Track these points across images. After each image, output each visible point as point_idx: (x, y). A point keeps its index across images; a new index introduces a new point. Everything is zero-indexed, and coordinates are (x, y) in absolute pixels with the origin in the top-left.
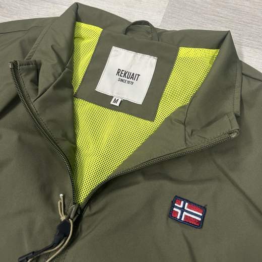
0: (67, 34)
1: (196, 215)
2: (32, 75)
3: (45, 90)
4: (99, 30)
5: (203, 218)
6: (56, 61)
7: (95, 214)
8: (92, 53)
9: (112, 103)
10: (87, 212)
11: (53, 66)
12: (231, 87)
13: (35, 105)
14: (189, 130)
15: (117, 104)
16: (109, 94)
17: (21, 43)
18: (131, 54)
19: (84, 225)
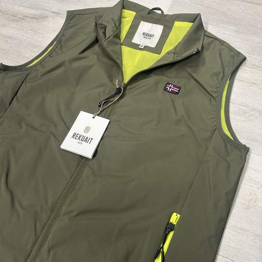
0: (119, 13)
1: (176, 90)
2: (103, 30)
3: (109, 37)
4: (134, 13)
5: (179, 91)
6: (113, 25)
7: (131, 89)
8: (130, 24)
9: (140, 47)
10: (128, 87)
11: (113, 27)
12: (198, 40)
13: (105, 44)
14: (176, 56)
15: (143, 48)
16: (139, 43)
17: (95, 17)
18: (150, 25)
19: (127, 92)
